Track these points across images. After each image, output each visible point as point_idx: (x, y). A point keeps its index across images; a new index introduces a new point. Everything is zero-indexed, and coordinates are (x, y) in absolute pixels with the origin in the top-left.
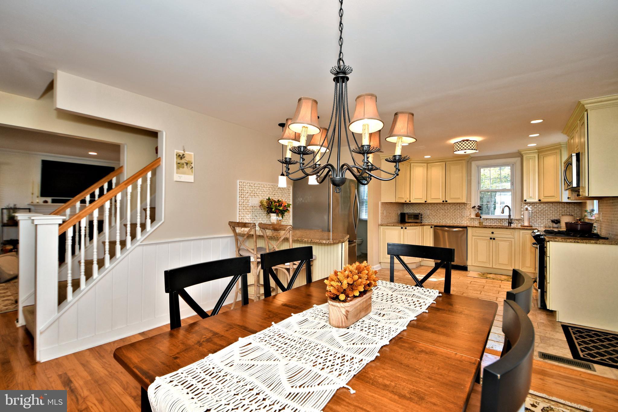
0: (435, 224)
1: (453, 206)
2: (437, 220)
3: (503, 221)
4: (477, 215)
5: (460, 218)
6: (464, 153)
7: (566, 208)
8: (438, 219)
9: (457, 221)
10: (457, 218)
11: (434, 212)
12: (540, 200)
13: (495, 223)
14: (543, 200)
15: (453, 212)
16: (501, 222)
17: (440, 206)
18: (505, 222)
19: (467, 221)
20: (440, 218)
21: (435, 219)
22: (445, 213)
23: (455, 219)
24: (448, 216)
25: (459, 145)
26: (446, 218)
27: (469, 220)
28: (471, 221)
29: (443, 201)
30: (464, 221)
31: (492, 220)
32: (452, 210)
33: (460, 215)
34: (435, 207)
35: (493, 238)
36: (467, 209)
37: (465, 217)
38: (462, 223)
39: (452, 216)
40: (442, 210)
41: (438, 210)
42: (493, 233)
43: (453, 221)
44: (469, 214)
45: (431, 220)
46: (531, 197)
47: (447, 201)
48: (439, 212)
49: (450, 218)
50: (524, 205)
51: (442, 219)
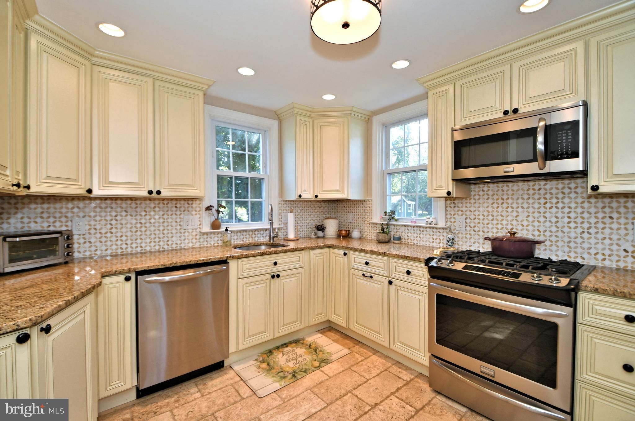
0: (139, 264)
1: (161, 205)
2: (114, 247)
3: (256, 233)
4: (215, 225)
5: (179, 235)
8: (119, 243)
9: (170, 243)
10: (170, 235)
11: (103, 222)
12: (316, 196)
13: (245, 240)
14: (319, 196)
15: (161, 221)
16: (254, 236)
17: (124, 205)
19: (194, 241)
20: (124, 238)
22: (139, 225)
23: (166, 239)
24: (148, 233)
26: (143, 237)
27: (198, 237)
28: (202, 240)
29: (150, 192)
30: (187, 241)
31: (239, 234)
32: (157, 217)
33: (178, 227)
36: (194, 213)
37: (190, 231)
38: (183, 245)
39: (157, 232)
40: (129, 217)
41: (119, 218)
42: (275, 264)
43: (161, 243)
44: (199, 223)
45: (93, 249)
46: (305, 190)
47: (159, 193)
48: (122, 224)
49: (153, 236)
50: (283, 203)
51: (129, 242)
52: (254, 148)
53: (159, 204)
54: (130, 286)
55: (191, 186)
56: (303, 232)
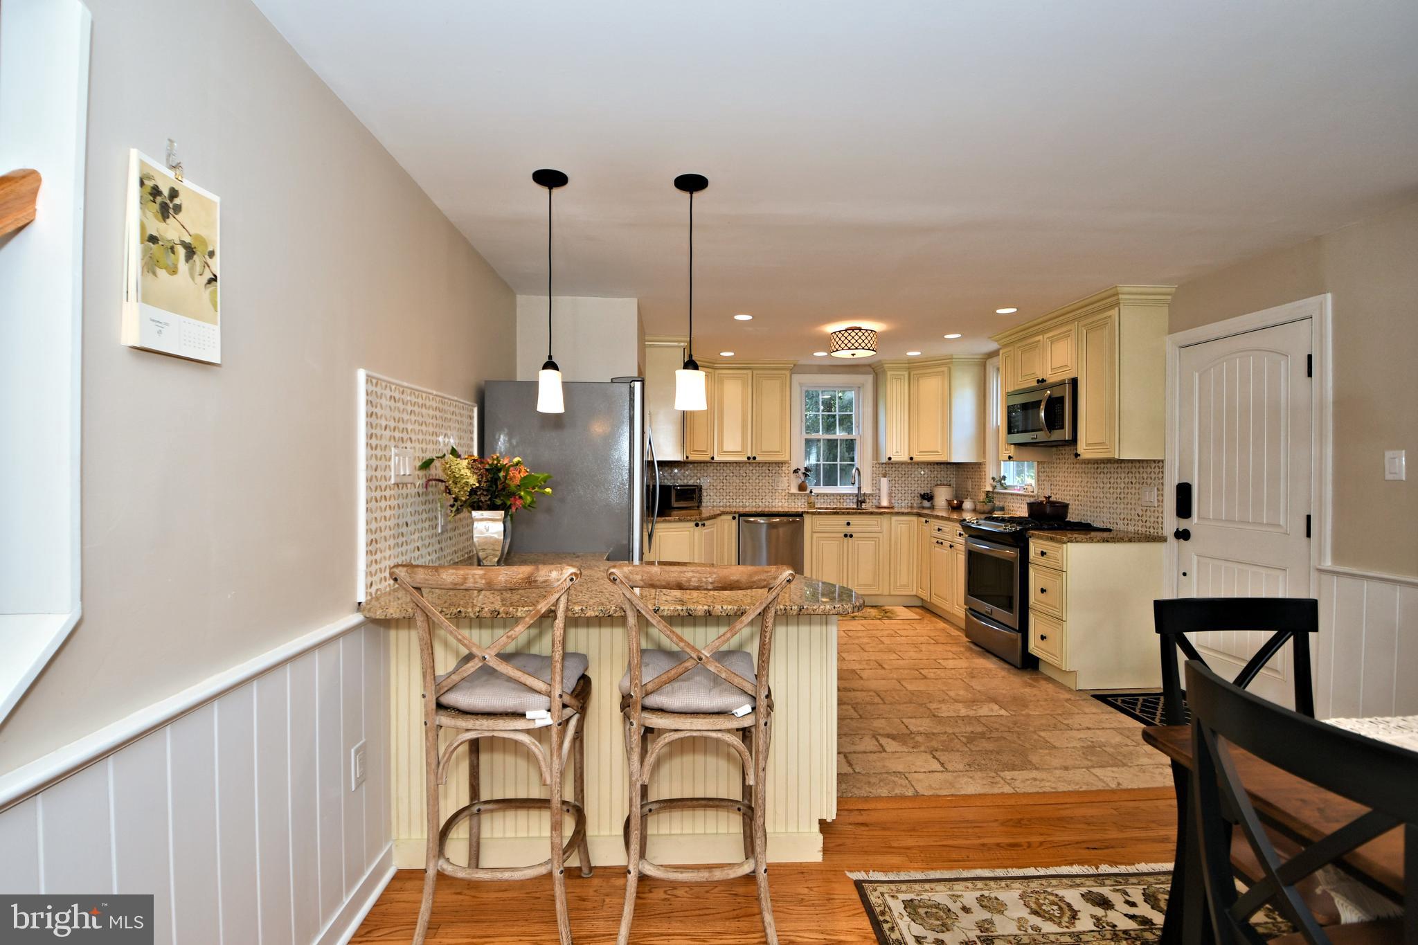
0: (741, 510)
1: (758, 468)
2: (725, 500)
3: (845, 498)
4: (802, 487)
5: (771, 494)
6: (852, 357)
7: (936, 473)
8: (728, 497)
9: (763, 501)
10: (764, 494)
11: (718, 481)
12: (911, 459)
13: (832, 504)
14: (917, 458)
15: (757, 481)
16: (842, 501)
17: (731, 468)
18: (848, 501)
19: (783, 501)
20: (731, 494)
21: (722, 497)
22: (741, 484)
23: (761, 497)
24: (748, 491)
25: (843, 338)
26: (744, 494)
27: (787, 498)
28: (790, 501)
29: (749, 458)
30: (777, 501)
31: (826, 497)
32: (754, 478)
33: (771, 488)
34: (722, 471)
35: (849, 534)
36: (783, 475)
37: (780, 491)
38: (774, 504)
40: (734, 478)
41: (728, 478)
42: (848, 524)
43: (757, 501)
44: (788, 485)
45: (712, 501)
46: (897, 452)
47: (754, 458)
48: (730, 483)
49: (751, 494)
50: (878, 466)
51: (734, 498)
52: (847, 406)
53: (756, 467)
54: (735, 523)
55: (779, 452)
56: (906, 501)
